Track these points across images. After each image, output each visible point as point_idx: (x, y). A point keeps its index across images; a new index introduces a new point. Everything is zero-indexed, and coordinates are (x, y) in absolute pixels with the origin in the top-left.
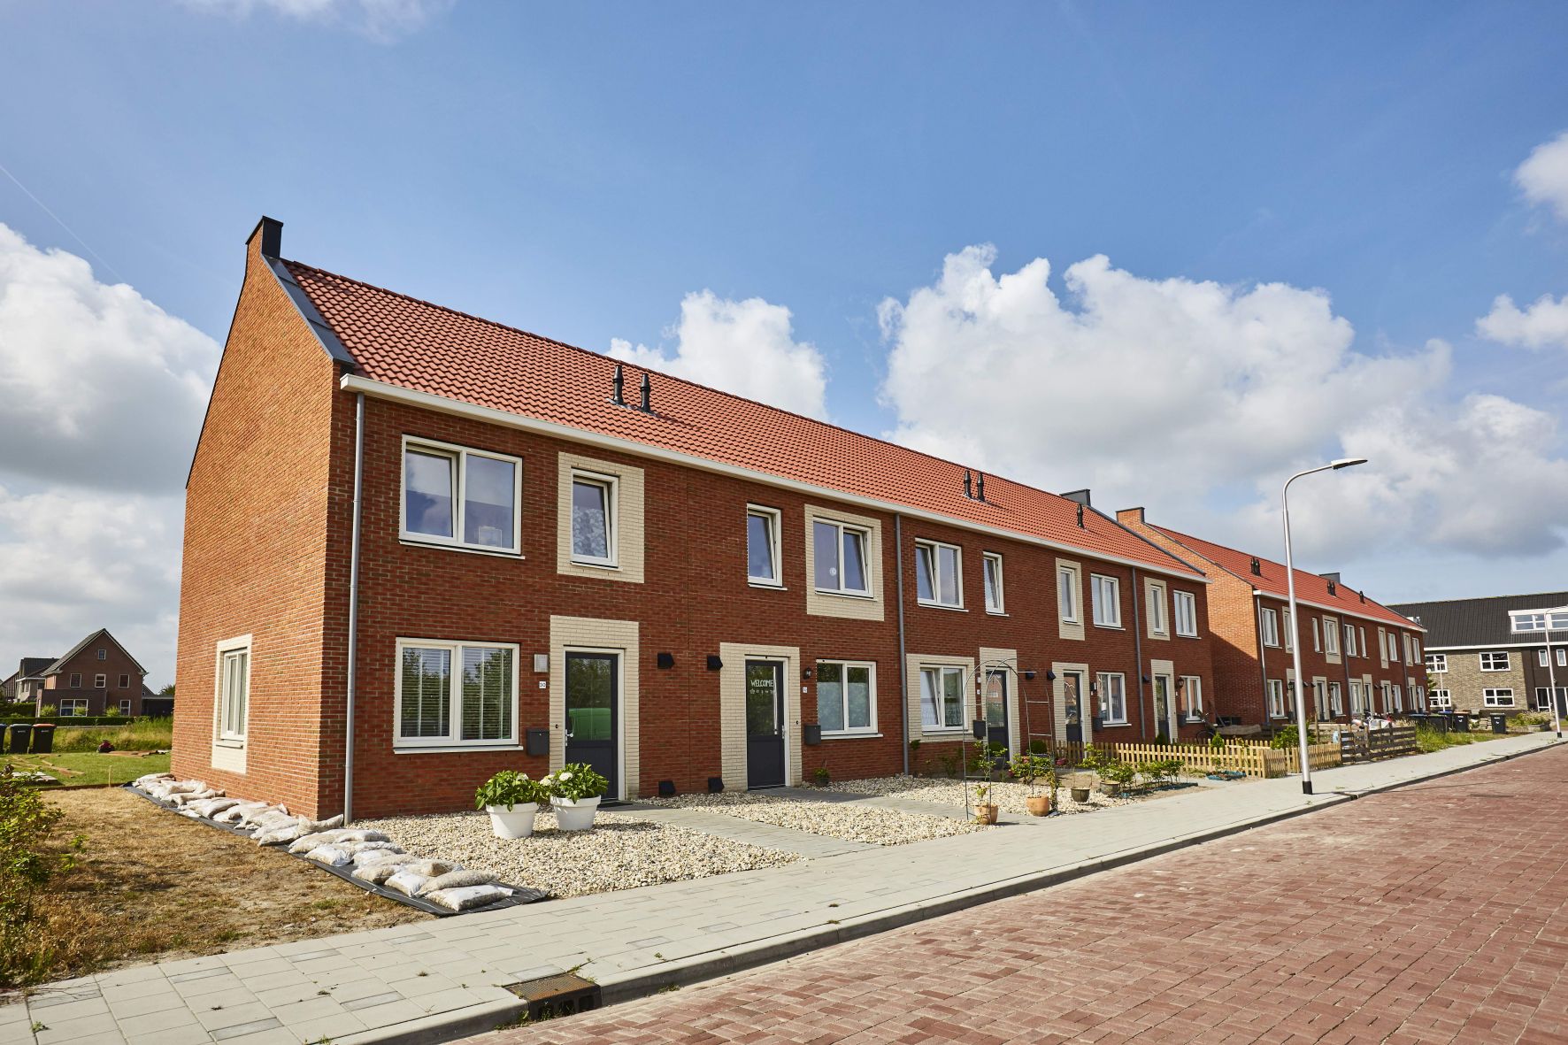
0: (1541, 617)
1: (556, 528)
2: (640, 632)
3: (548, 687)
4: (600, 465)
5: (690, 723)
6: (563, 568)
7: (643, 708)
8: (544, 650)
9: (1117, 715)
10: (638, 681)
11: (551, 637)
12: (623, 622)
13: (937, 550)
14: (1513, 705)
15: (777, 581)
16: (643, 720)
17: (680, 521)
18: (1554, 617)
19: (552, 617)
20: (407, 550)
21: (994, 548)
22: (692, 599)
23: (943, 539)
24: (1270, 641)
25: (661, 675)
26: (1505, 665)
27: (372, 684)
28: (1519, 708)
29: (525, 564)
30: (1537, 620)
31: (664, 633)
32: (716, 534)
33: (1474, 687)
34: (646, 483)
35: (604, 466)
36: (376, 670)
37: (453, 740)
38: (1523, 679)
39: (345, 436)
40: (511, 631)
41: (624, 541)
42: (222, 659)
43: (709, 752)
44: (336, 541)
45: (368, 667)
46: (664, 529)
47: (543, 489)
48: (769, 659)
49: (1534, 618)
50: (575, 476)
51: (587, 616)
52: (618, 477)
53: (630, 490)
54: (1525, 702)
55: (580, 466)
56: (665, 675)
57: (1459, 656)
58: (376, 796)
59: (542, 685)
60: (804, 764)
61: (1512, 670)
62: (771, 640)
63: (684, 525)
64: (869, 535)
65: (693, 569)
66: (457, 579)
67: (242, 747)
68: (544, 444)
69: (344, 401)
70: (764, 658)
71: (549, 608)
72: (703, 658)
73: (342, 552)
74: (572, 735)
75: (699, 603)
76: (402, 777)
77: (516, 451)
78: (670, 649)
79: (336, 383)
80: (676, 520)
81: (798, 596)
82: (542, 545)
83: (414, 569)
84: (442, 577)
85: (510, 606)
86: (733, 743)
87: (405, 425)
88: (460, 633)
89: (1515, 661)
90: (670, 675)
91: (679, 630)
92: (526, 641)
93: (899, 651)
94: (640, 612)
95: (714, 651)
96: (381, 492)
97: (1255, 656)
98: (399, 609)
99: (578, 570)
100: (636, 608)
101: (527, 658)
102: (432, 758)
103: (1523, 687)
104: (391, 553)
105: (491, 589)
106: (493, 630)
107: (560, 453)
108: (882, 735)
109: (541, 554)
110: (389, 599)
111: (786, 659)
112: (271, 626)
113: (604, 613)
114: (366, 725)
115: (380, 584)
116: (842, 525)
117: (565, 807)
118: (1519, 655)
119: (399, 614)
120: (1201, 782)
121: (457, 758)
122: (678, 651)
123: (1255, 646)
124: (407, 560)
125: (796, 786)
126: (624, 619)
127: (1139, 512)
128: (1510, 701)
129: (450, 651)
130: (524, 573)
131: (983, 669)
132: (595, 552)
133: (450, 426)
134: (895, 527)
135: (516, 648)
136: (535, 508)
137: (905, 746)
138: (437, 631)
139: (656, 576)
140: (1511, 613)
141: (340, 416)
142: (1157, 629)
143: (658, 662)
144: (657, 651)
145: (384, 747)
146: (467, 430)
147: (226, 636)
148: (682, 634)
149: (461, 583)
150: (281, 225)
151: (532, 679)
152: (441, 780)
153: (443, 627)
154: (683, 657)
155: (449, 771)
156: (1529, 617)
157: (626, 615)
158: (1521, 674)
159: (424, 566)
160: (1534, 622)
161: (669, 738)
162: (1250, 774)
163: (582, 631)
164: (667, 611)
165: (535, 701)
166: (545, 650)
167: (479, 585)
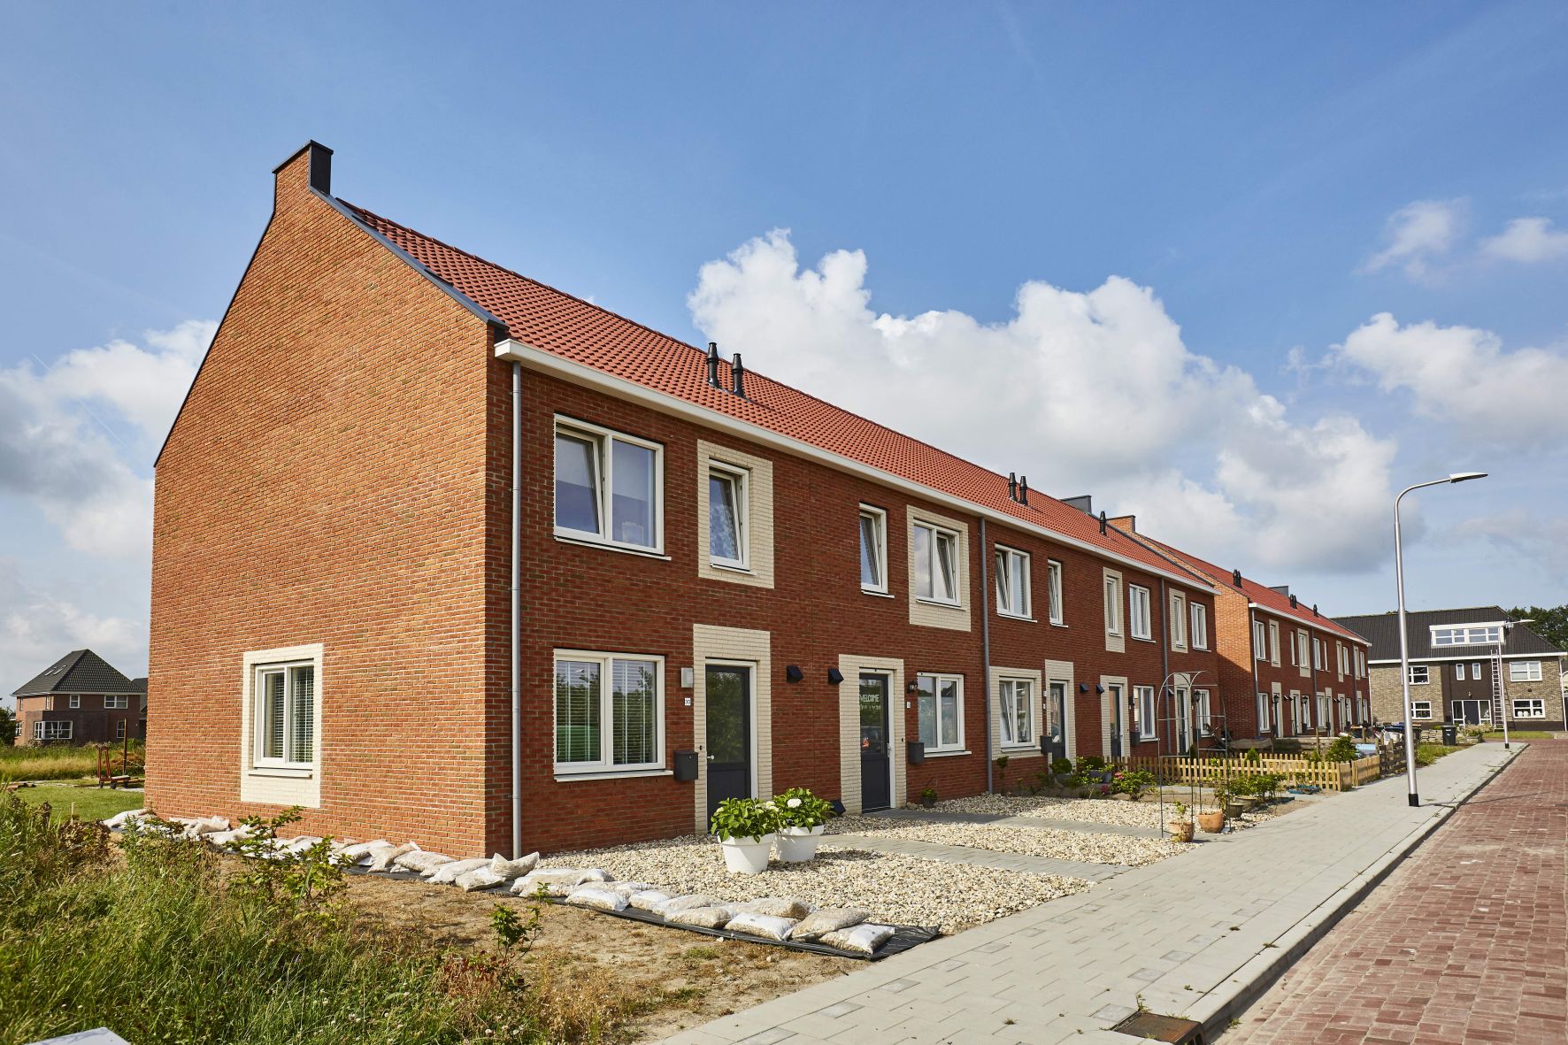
0: (1460, 632)
1: (697, 525)
2: (771, 642)
3: (692, 704)
4: (735, 456)
5: (815, 741)
6: (704, 573)
7: (776, 726)
8: (688, 663)
9: (1148, 731)
10: (770, 697)
11: (695, 649)
12: (757, 631)
13: (1011, 557)
14: (1430, 718)
15: (882, 588)
16: (775, 740)
17: (803, 520)
18: (1471, 632)
19: (696, 626)
20: (562, 548)
21: (1055, 556)
22: (815, 606)
23: (1016, 545)
24: (1260, 655)
25: (790, 689)
26: (1425, 679)
27: (533, 702)
28: (1436, 720)
29: (670, 566)
30: (1455, 634)
31: (792, 644)
32: (835, 536)
33: (1394, 700)
34: (775, 477)
35: (738, 457)
36: (535, 686)
37: (605, 766)
38: (1441, 693)
39: (500, 412)
40: (659, 642)
41: (757, 542)
42: (253, 673)
43: (830, 773)
44: (495, 537)
45: (528, 684)
46: (790, 529)
47: (684, 482)
48: (878, 672)
49: (1453, 632)
50: (711, 468)
51: (725, 625)
52: (749, 469)
53: (758, 486)
54: (1442, 714)
55: (717, 456)
56: (793, 689)
57: (1381, 670)
58: (539, 830)
59: (687, 702)
60: (908, 783)
61: (1431, 683)
62: (880, 652)
63: (808, 525)
64: (957, 540)
65: (815, 574)
66: (609, 582)
67: (311, 777)
68: (684, 430)
69: (500, 370)
70: (873, 671)
71: (692, 616)
72: (824, 671)
73: (500, 549)
74: (712, 757)
75: (821, 611)
76: (563, 808)
77: (660, 437)
78: (798, 661)
79: (491, 350)
80: (800, 519)
81: (902, 604)
82: (684, 545)
83: (569, 570)
84: (594, 579)
85: (657, 613)
86: (850, 763)
87: (557, 403)
88: (612, 643)
89: (1434, 674)
90: (796, 689)
91: (805, 641)
92: (671, 652)
93: (983, 664)
94: (772, 621)
95: (834, 663)
96: (536, 480)
97: (1249, 669)
98: (555, 617)
99: (715, 573)
100: (768, 616)
101: (672, 671)
102: (590, 786)
103: (1440, 700)
104: (547, 551)
105: (639, 594)
106: (642, 640)
107: (699, 441)
108: (970, 753)
109: (684, 554)
110: (546, 605)
111: (891, 672)
112: (368, 634)
113: (740, 622)
114: (528, 750)
115: (536, 587)
116: (936, 528)
117: (794, 837)
118: (1438, 669)
119: (556, 622)
120: (1298, 797)
121: (612, 785)
122: (804, 663)
123: (1249, 659)
124: (562, 559)
125: (902, 808)
126: (757, 629)
127: (1130, 520)
128: (1427, 714)
129: (599, 664)
130: (669, 576)
131: (1048, 683)
132: (727, 554)
133: (599, 406)
134: (980, 532)
135: (661, 660)
136: (678, 503)
137: (990, 763)
138: (591, 642)
139: (784, 581)
140: (1432, 628)
141: (494, 388)
142: (1178, 643)
143: (787, 676)
144: (786, 664)
145: (545, 774)
146: (615, 410)
147: (258, 646)
148: (806, 645)
149: (612, 587)
150: (331, 152)
151: (678, 693)
152: (598, 811)
153: (597, 637)
154: (808, 670)
155: (606, 800)
156: (1449, 632)
157: (759, 624)
158: (1439, 687)
159: (577, 566)
160: (1453, 637)
161: (797, 758)
162: (1324, 787)
163: (722, 642)
164: (795, 619)
165: (679, 719)
166: (690, 664)
167: (627, 589)
